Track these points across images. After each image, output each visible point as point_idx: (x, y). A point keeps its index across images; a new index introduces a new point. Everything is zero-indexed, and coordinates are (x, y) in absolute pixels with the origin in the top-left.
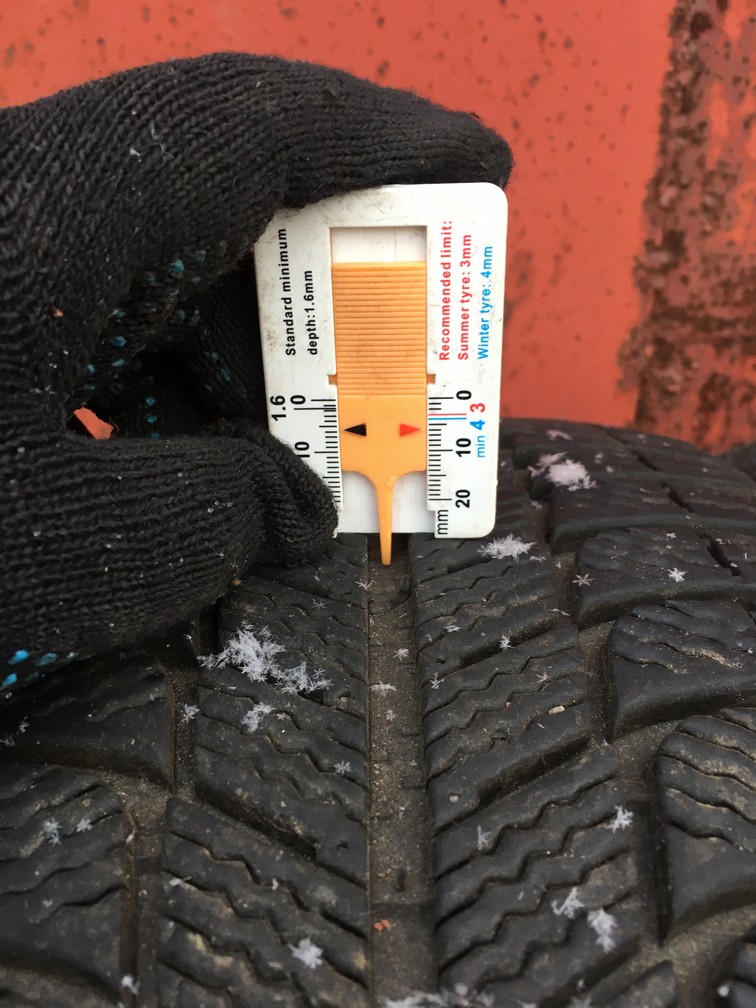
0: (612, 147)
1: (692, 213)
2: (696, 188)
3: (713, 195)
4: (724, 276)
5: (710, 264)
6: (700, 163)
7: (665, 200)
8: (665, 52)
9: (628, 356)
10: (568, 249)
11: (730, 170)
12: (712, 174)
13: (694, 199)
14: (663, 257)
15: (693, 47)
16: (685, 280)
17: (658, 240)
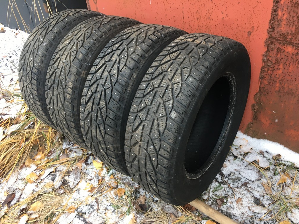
0: (265, 15)
1: (276, 25)
2: (276, 22)
3: (279, 23)
4: (280, 34)
5: (278, 32)
6: (277, 19)
7: (272, 23)
8: (272, 5)
9: (266, 42)
10: (259, 27)
11: (281, 20)
12: (279, 20)
13: (276, 23)
14: (272, 30)
15: (276, 5)
16: (275, 33)
17: (271, 28)
